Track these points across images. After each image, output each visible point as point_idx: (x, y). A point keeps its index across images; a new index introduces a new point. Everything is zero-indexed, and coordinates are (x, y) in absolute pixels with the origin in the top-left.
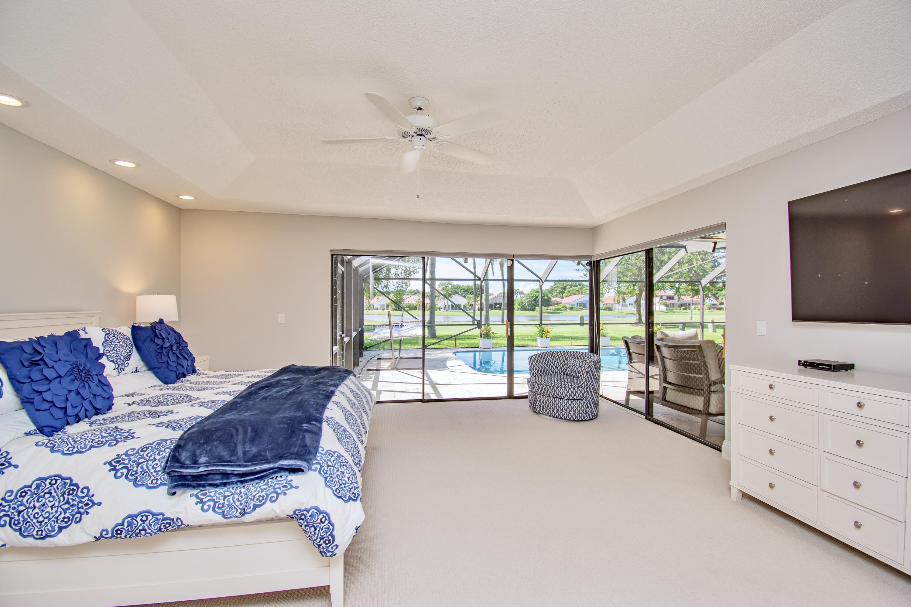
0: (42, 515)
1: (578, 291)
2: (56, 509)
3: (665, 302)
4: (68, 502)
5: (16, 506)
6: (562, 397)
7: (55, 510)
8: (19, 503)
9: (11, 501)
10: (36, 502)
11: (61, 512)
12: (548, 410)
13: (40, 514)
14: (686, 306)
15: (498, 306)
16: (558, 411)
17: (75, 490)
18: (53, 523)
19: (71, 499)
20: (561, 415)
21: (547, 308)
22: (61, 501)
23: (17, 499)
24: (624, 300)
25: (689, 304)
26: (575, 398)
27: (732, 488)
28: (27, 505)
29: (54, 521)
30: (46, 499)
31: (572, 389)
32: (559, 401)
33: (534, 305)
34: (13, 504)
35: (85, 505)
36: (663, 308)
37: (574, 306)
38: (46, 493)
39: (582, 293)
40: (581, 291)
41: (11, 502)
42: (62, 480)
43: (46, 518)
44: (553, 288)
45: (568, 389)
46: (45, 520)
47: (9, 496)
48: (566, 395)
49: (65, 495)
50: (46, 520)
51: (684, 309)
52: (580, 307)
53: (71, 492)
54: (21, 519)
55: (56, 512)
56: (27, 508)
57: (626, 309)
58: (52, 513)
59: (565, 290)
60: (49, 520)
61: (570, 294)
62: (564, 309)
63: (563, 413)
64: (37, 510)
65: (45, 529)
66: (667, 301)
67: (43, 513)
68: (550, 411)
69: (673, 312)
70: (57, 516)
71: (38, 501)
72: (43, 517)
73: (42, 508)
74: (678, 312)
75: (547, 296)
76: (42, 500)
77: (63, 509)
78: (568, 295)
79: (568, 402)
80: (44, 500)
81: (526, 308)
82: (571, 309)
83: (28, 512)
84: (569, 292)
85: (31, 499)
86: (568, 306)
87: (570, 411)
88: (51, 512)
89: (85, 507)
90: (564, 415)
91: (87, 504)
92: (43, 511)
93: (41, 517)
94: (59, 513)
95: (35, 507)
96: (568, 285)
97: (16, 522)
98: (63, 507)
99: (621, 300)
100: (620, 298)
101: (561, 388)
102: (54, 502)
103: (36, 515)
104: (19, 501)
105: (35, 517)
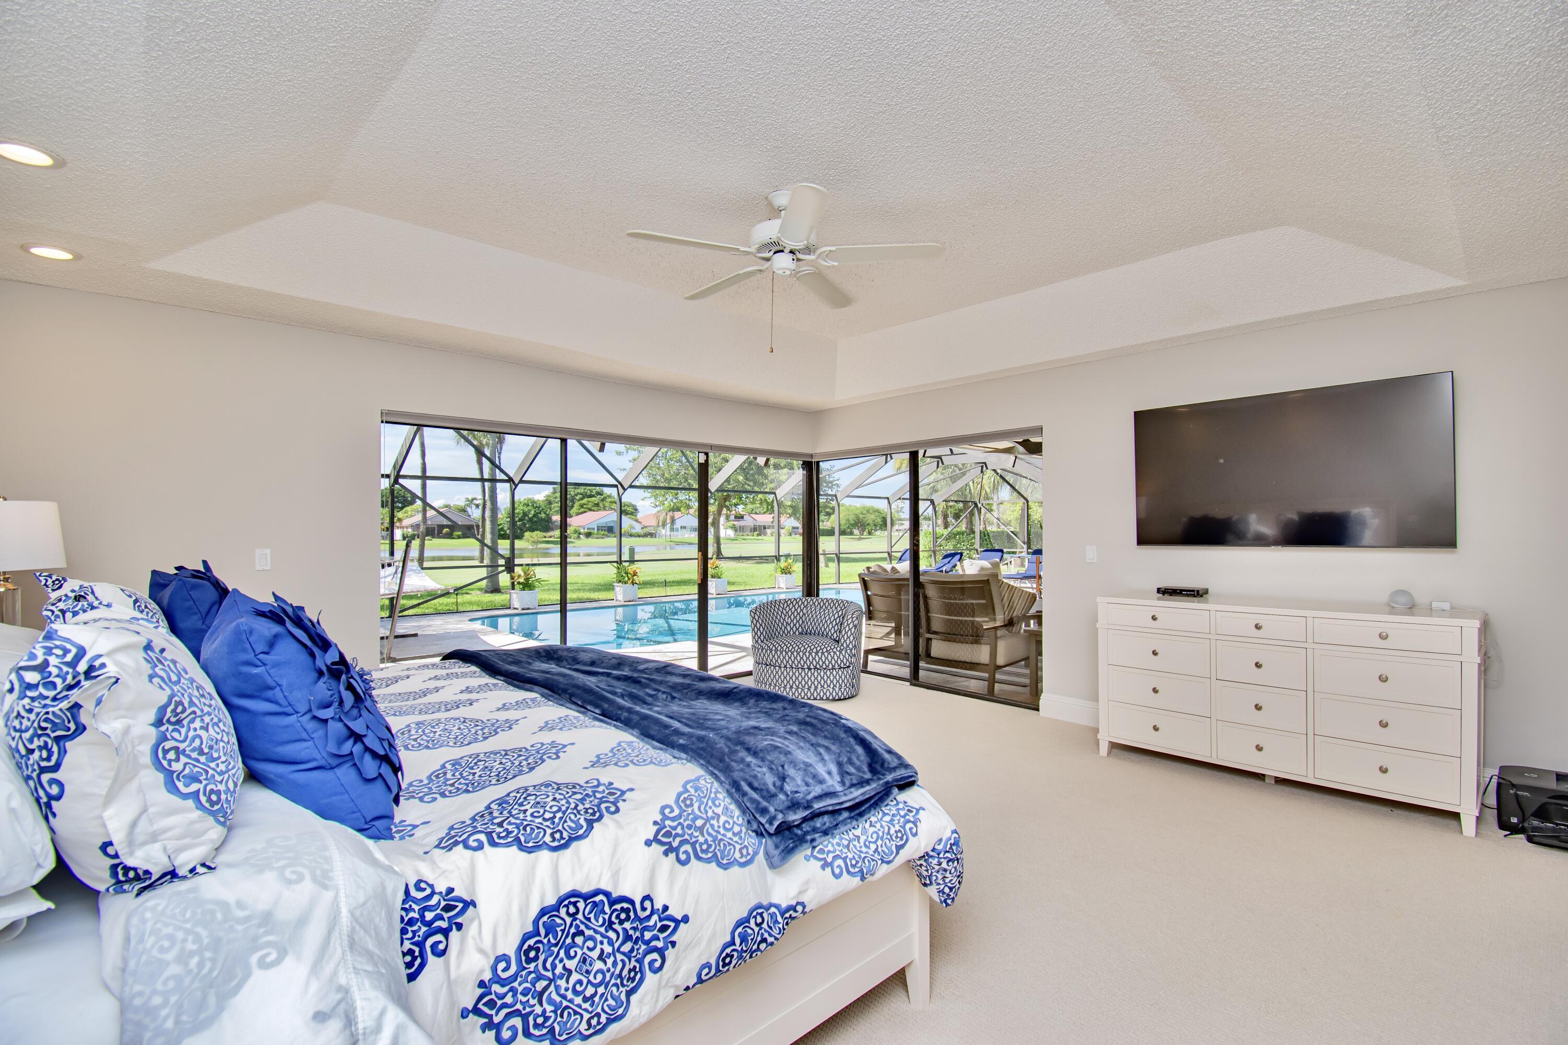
0: (589, 982)
1: (597, 505)
2: (612, 958)
3: (734, 525)
4: (628, 938)
5: (528, 985)
6: (824, 666)
7: (610, 961)
8: (533, 975)
9: (514, 977)
10: (566, 961)
11: (622, 961)
12: (800, 690)
13: (585, 981)
14: (760, 531)
15: (446, 530)
16: (816, 688)
17: (628, 908)
18: (614, 989)
19: (631, 928)
20: (822, 694)
21: (545, 534)
22: (614, 941)
23: (525, 968)
24: (673, 521)
25: (765, 528)
26: (818, 666)
27: (1100, 741)
28: (549, 974)
29: (616, 985)
30: (582, 948)
31: (838, 653)
32: (819, 674)
33: (521, 530)
34: (520, 984)
35: (658, 931)
36: (731, 533)
37: (592, 531)
38: (574, 935)
39: (604, 509)
40: (604, 505)
41: (516, 980)
42: (585, 901)
43: (600, 984)
44: (552, 499)
45: (832, 654)
46: (598, 989)
47: (504, 970)
48: (830, 662)
49: (614, 926)
50: (601, 990)
51: (758, 535)
52: (602, 533)
53: (623, 916)
54: (549, 1008)
55: (615, 964)
56: (551, 981)
57: (677, 536)
58: (608, 970)
59: (574, 503)
60: (606, 988)
61: (583, 510)
62: (576, 535)
63: (825, 690)
64: (575, 977)
65: (603, 1010)
66: (735, 523)
67: (591, 977)
68: (802, 690)
69: (744, 539)
70: (617, 972)
71: (570, 958)
72: (593, 985)
73: (585, 968)
74: (751, 539)
75: (545, 513)
76: (576, 952)
77: (623, 953)
78: (580, 511)
79: (831, 673)
80: (580, 952)
81: (506, 534)
82: (588, 535)
83: (557, 988)
84: (582, 506)
85: (550, 960)
86: (582, 531)
87: (835, 686)
88: (605, 968)
89: (662, 936)
90: (825, 694)
91: (664, 928)
92: (588, 972)
93: (589, 986)
94: (620, 965)
95: (570, 972)
96: (578, 494)
97: (540, 1020)
98: (622, 949)
99: (668, 521)
100: (668, 517)
101: (823, 653)
102: (599, 946)
103: (578, 988)
104: (531, 972)
105: (576, 993)
